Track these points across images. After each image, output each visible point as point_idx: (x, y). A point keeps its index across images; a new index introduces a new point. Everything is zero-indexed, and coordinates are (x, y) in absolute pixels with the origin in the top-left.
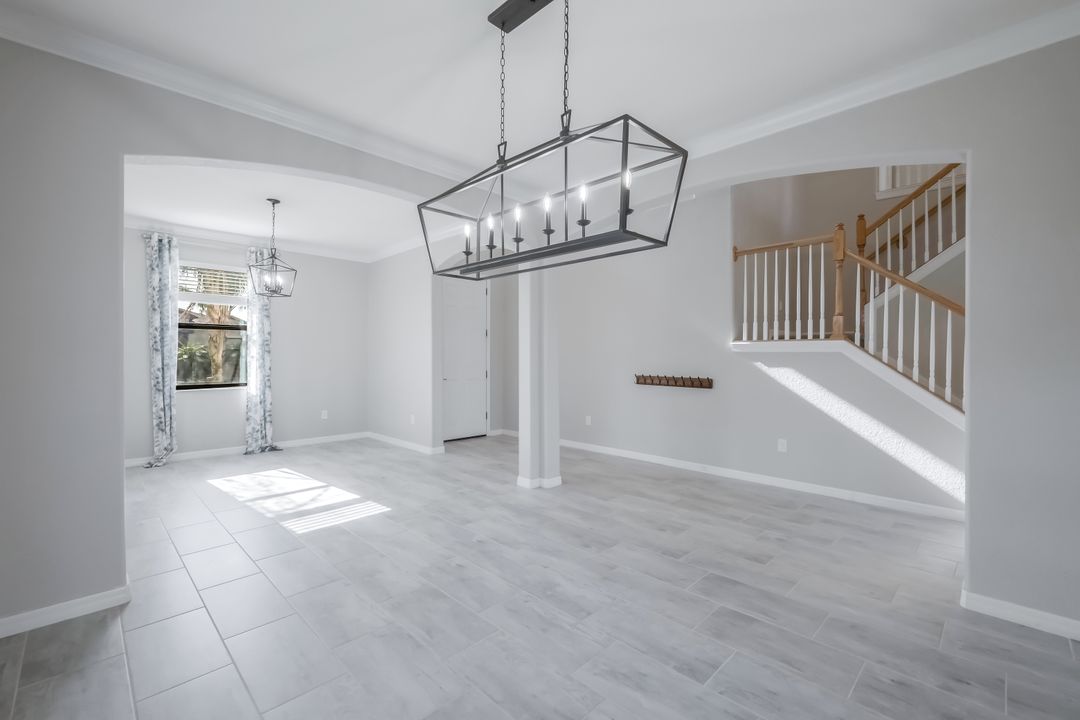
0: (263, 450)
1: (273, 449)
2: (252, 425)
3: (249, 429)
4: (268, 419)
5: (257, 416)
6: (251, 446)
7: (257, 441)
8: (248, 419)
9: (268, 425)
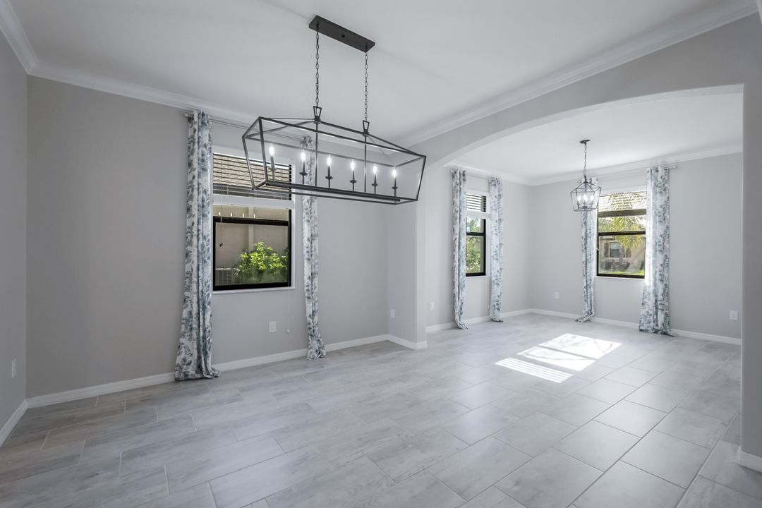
0: (656, 332)
1: (665, 334)
2: (647, 309)
3: (643, 312)
4: (660, 307)
5: (651, 303)
6: (642, 325)
7: (649, 322)
8: (643, 304)
9: (659, 312)
